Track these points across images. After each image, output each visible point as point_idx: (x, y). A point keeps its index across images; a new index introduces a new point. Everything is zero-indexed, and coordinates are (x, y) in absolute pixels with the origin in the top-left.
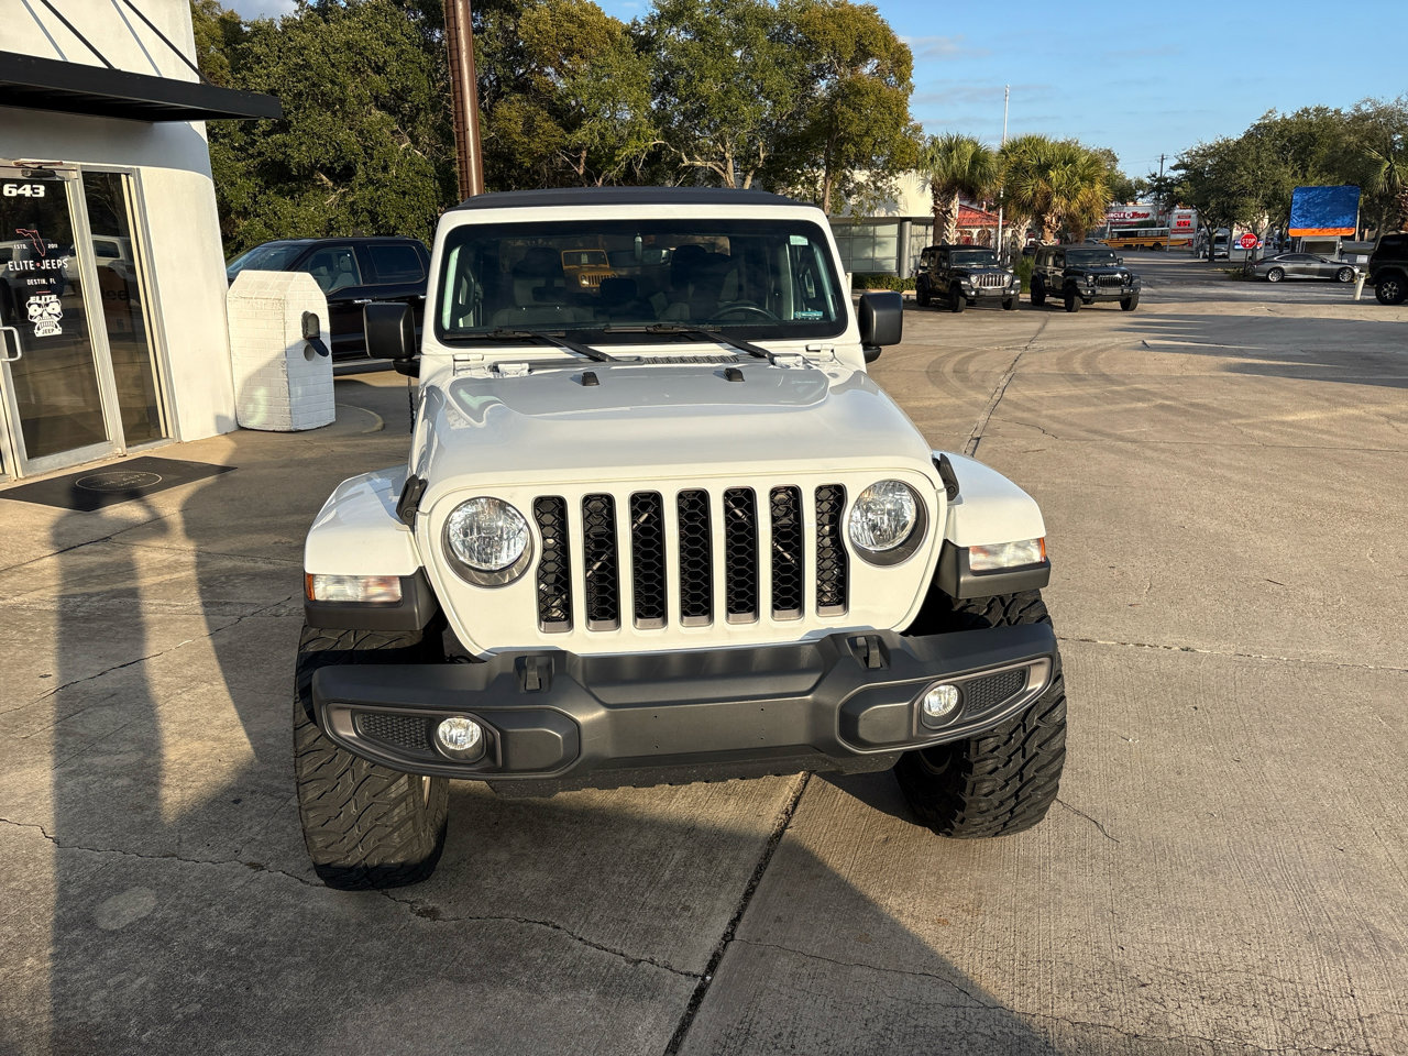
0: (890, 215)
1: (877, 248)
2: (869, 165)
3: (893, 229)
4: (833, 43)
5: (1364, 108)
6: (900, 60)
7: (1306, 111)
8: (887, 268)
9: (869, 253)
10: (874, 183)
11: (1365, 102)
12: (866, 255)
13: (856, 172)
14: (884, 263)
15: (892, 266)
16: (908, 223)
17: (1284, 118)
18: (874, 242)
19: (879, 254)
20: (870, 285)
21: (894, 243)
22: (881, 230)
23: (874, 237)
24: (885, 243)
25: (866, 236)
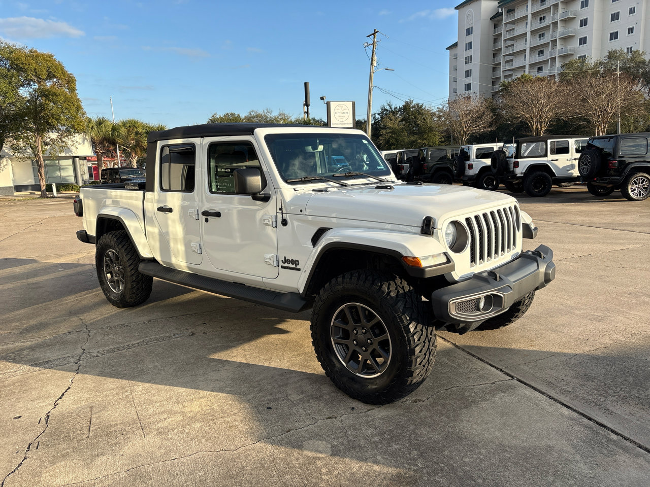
0: (68, 155)
1: (62, 171)
2: (58, 130)
3: (70, 162)
4: (35, 69)
5: (252, 114)
6: (70, 82)
7: (227, 114)
8: (70, 181)
9: (58, 173)
10: (60, 139)
11: (252, 111)
12: (56, 175)
13: (50, 133)
14: (68, 178)
15: (72, 180)
16: (77, 159)
17: (220, 117)
18: (60, 168)
19: (63, 174)
20: (62, 189)
21: (71, 168)
22: (63, 163)
23: (59, 165)
24: (66, 168)
25: (54, 165)
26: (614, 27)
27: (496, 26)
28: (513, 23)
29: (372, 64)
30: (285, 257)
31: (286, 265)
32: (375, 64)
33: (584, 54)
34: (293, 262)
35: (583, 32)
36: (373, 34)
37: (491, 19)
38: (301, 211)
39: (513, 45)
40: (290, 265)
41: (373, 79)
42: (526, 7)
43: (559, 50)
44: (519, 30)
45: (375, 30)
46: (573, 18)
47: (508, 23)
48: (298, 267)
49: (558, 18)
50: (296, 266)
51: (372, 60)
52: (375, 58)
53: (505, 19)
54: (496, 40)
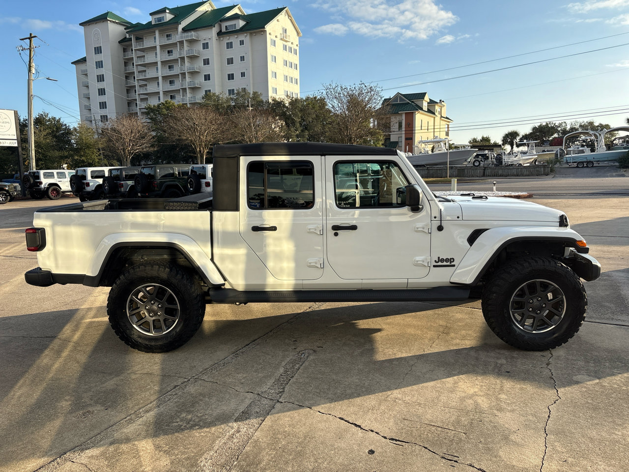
26: (230, 69)
27: (125, 50)
28: (143, 50)
29: (30, 71)
30: (439, 258)
31: (440, 264)
32: (33, 71)
33: (209, 89)
34: (447, 260)
35: (206, 70)
36: (29, 38)
37: (119, 42)
38: (458, 217)
39: (145, 71)
40: (445, 263)
41: (32, 87)
42: (153, 38)
43: (188, 82)
44: (149, 58)
45: (31, 34)
46: (197, 57)
47: (138, 50)
48: (452, 264)
49: (184, 54)
50: (450, 263)
51: (30, 67)
52: (33, 64)
53: (134, 45)
54: (127, 62)
